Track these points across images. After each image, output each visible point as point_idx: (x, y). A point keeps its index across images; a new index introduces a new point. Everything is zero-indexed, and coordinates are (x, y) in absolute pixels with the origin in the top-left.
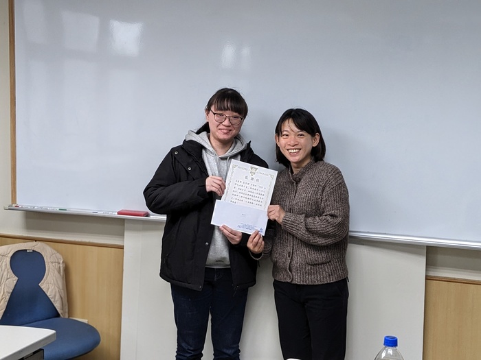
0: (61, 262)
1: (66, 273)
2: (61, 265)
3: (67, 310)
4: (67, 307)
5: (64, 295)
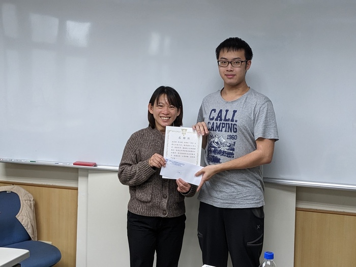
0: (32, 200)
1: (36, 208)
2: (32, 202)
3: (36, 236)
4: (36, 232)
5: (34, 224)
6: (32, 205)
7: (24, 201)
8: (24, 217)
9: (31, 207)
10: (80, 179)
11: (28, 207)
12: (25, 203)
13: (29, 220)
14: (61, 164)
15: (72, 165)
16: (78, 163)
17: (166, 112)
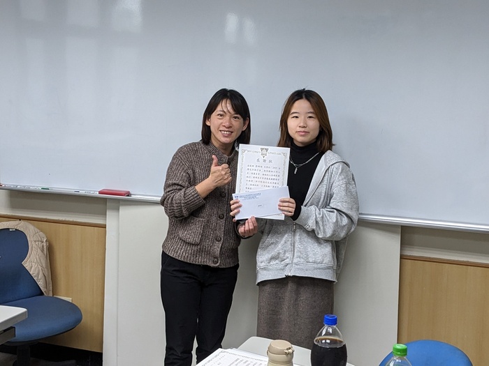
0: (44, 240)
1: (50, 252)
2: (45, 244)
3: (51, 288)
4: (51, 285)
5: (48, 273)
6: (45, 247)
7: (33, 243)
8: (34, 264)
9: (42, 251)
10: (109, 213)
11: (39, 251)
12: (34, 245)
13: (40, 268)
14: (82, 192)
15: (97, 194)
16: (105, 191)
17: (227, 124)
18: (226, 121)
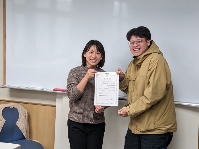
0: (26, 113)
1: (29, 118)
5: (28, 128)
6: (27, 116)
7: (21, 114)
8: (21, 124)
9: (25, 118)
10: (57, 100)
11: (24, 118)
12: (22, 115)
13: (24, 126)
14: (45, 90)
15: (52, 91)
16: (56, 89)
17: (94, 56)
18: (94, 55)
